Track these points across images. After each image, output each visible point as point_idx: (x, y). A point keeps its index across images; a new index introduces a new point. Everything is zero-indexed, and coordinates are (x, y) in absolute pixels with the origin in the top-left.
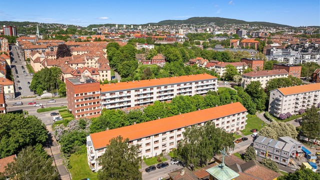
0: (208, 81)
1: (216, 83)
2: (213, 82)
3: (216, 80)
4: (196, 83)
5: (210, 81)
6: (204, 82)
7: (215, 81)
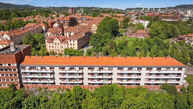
0: (168, 68)
1: (182, 72)
2: (176, 71)
3: (184, 69)
4: (149, 69)
5: (172, 69)
6: (162, 69)
7: (180, 69)
